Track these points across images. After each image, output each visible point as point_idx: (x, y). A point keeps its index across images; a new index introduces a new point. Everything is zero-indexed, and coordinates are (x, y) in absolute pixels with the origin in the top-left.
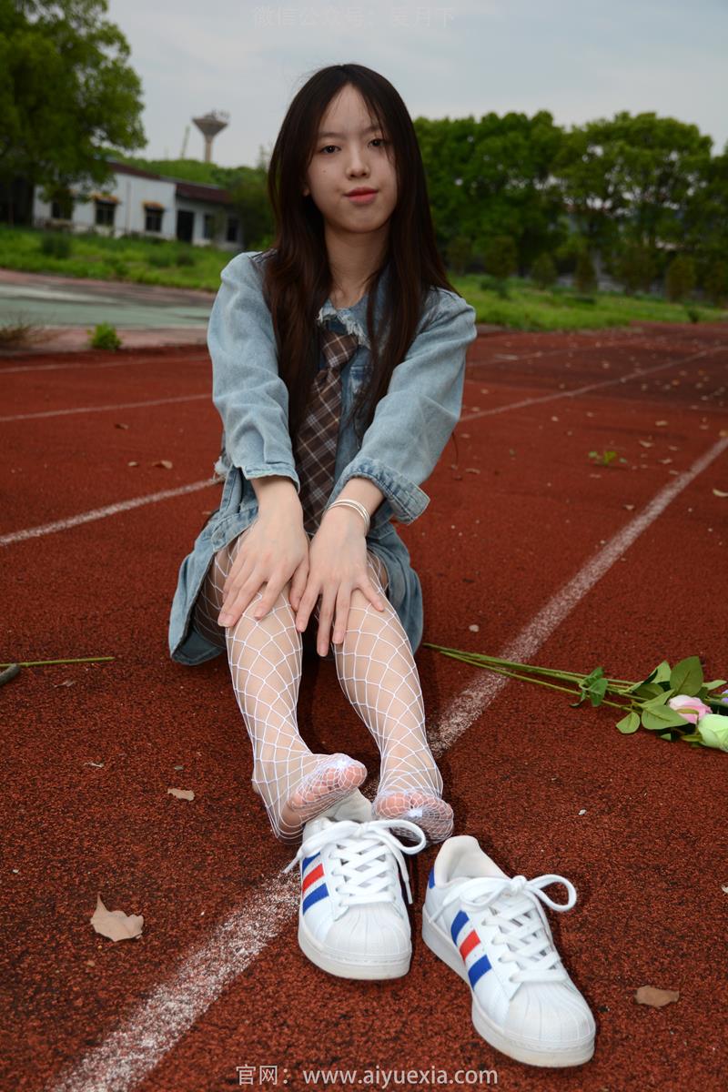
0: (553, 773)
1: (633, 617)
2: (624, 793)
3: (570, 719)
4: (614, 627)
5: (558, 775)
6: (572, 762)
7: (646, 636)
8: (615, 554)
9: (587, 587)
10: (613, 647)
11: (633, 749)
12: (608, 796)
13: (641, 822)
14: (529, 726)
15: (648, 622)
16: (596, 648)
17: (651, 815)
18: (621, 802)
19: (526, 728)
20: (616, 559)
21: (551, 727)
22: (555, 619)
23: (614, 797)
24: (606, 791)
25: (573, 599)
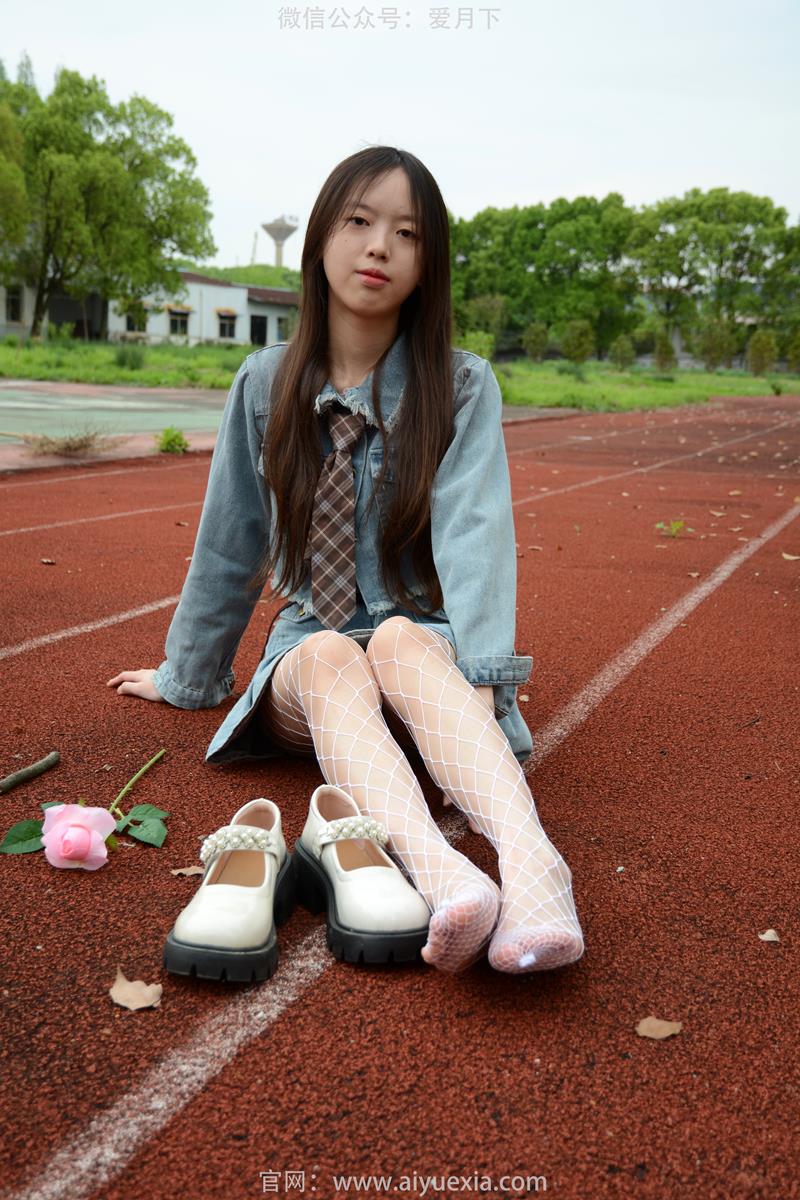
0: (593, 834)
1: (688, 681)
2: (665, 849)
3: (616, 781)
4: (668, 690)
5: (598, 835)
6: (614, 821)
7: (700, 697)
8: (676, 620)
9: (644, 653)
10: (665, 709)
11: (678, 806)
12: (648, 854)
13: (680, 876)
14: (573, 789)
15: (704, 684)
16: (648, 712)
17: (691, 868)
18: (661, 858)
19: (570, 791)
20: (675, 625)
21: (596, 789)
22: (608, 687)
23: (654, 853)
24: (647, 847)
25: (629, 666)
